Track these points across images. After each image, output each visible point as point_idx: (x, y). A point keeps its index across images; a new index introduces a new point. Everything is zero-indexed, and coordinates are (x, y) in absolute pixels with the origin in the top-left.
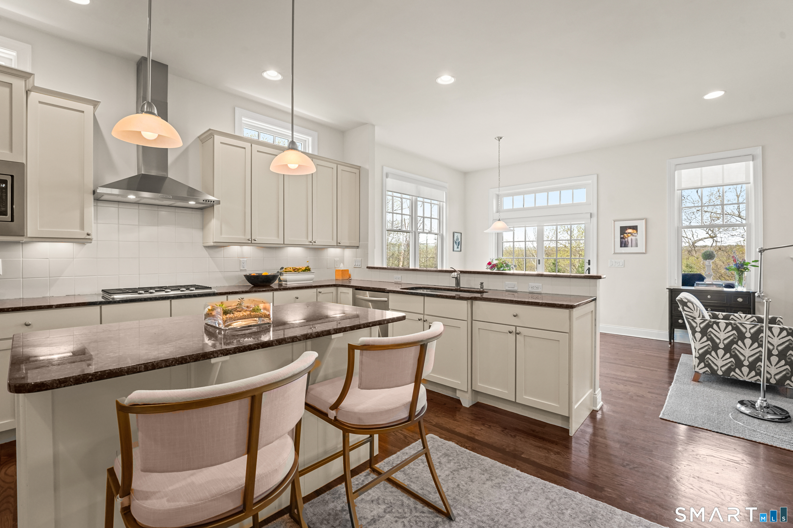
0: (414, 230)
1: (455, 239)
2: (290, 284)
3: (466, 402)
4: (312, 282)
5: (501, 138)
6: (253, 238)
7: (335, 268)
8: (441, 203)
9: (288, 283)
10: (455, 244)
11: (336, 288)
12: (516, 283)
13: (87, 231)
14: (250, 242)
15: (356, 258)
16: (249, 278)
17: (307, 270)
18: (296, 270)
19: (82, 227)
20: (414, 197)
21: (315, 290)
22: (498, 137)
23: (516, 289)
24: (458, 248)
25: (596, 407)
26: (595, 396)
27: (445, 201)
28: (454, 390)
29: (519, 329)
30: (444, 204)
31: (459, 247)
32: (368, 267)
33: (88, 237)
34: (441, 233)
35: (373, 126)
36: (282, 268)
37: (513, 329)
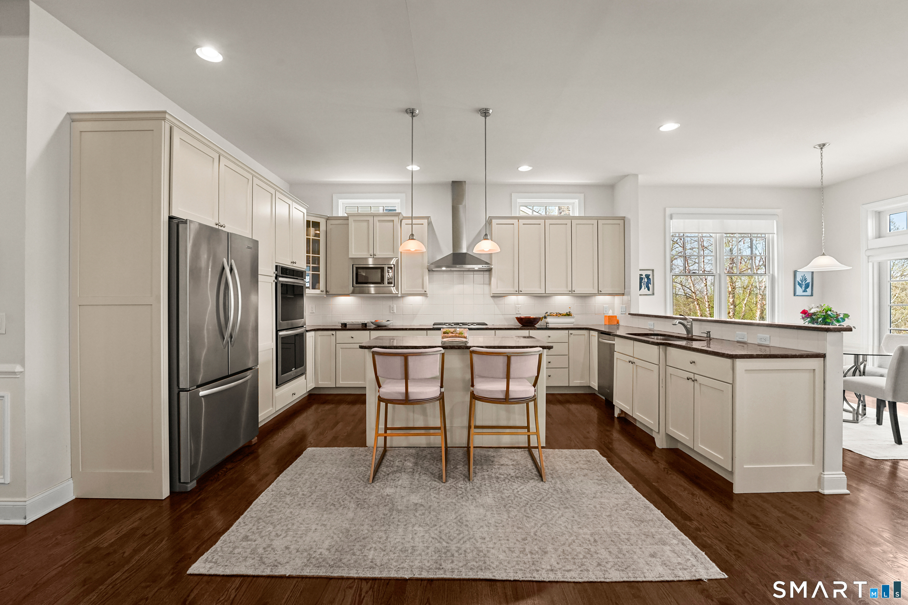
0: (718, 272)
1: (798, 279)
2: (551, 326)
3: (660, 443)
4: (572, 325)
5: (824, 145)
6: (520, 290)
7: (604, 314)
8: (771, 235)
9: (550, 325)
10: (798, 287)
11: (588, 331)
12: (746, 333)
13: (424, 290)
14: (518, 292)
15: (623, 304)
16: (520, 320)
17: (569, 315)
18: (559, 315)
19: (423, 288)
20: (718, 235)
21: (567, 331)
22: (819, 145)
23: (745, 340)
24: (805, 291)
25: (823, 490)
26: (822, 476)
27: (775, 232)
28: (652, 430)
29: (697, 377)
30: (775, 236)
31: (809, 290)
32: (629, 314)
33: (425, 293)
34: (771, 273)
35: (636, 176)
36: (547, 313)
37: (691, 375)
